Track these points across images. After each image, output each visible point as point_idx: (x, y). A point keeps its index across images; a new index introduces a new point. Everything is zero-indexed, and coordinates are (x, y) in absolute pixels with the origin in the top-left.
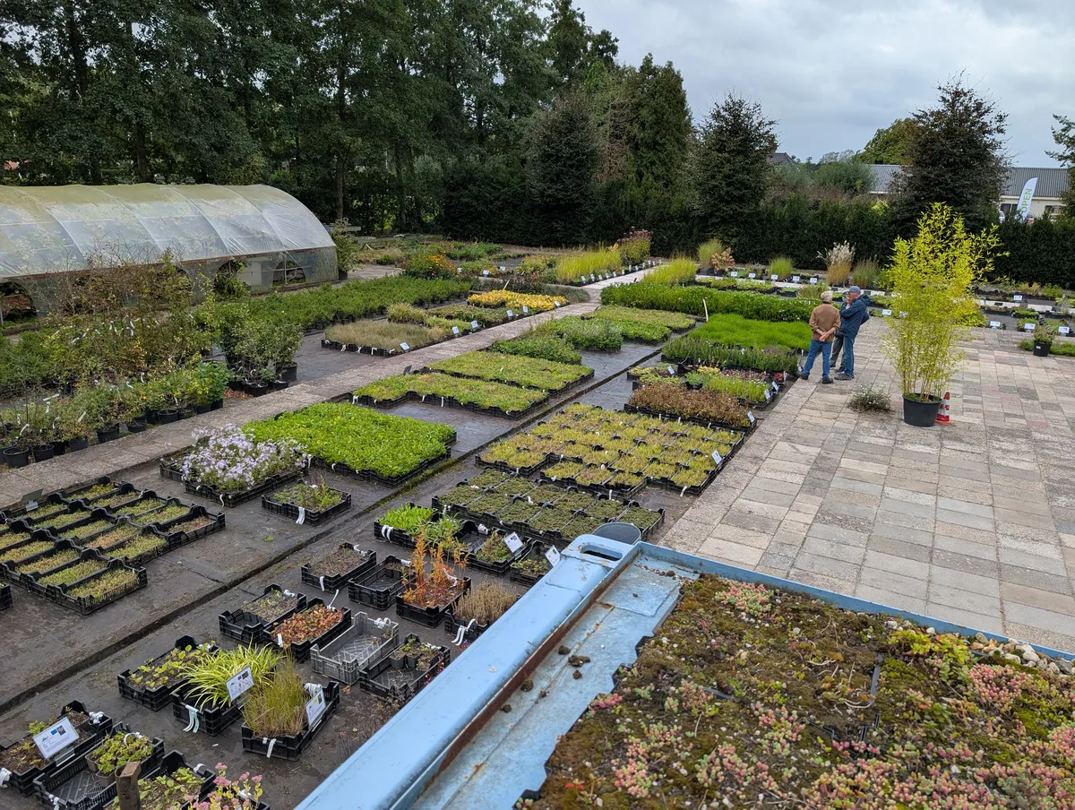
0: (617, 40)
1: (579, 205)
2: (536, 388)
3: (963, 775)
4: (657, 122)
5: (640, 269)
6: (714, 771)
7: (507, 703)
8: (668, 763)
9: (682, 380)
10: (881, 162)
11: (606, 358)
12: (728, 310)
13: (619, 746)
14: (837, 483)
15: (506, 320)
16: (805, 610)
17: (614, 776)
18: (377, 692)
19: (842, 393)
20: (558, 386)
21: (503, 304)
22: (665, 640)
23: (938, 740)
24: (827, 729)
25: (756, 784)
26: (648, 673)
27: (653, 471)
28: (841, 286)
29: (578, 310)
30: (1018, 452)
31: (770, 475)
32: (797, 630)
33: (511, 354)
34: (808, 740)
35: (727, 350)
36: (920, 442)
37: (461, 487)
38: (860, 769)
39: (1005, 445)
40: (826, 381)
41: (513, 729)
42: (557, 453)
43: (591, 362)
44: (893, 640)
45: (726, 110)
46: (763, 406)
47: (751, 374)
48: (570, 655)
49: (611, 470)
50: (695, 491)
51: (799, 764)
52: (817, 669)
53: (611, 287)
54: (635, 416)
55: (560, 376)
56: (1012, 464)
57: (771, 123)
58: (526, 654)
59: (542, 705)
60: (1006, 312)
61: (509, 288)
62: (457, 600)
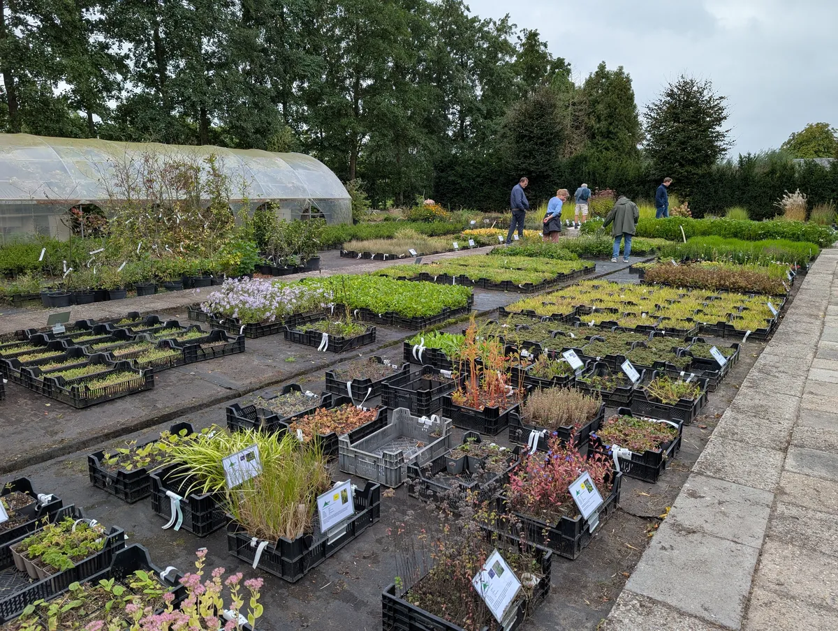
0: (569, 64)
1: (548, 176)
2: (543, 272)
4: (610, 116)
11: (601, 263)
15: (498, 243)
20: (566, 271)
21: (493, 235)
27: (704, 319)
33: (511, 255)
42: (587, 306)
49: (654, 317)
50: (761, 336)
54: (657, 287)
55: (564, 266)
57: (721, 98)
61: (497, 226)
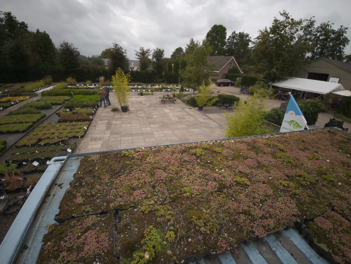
2: (28, 122)
3: (136, 171)
5: (51, 86)
6: (95, 191)
7: (45, 201)
8: (86, 194)
9: (72, 112)
10: (105, 58)
11: (48, 111)
12: (79, 94)
13: (74, 197)
14: (113, 127)
15: (12, 105)
16: (107, 155)
17: (75, 202)
18: (9, 214)
19: (109, 108)
20: (35, 120)
21: (9, 101)
22: (79, 172)
23: (132, 168)
24: (114, 174)
25: (104, 189)
26: (77, 180)
27: (70, 135)
28: (103, 86)
29: (35, 99)
30: (142, 113)
31: (99, 128)
32: (106, 160)
33: (17, 114)
34: (112, 177)
35: (81, 103)
36: (126, 115)
37: (13, 155)
38: (121, 178)
39: (140, 112)
40: (105, 106)
41: (49, 205)
42: (41, 138)
43: (44, 112)
44: (123, 155)
45: (64, 44)
46: (93, 114)
47: (88, 108)
48: (58, 185)
49: (59, 138)
50: (82, 137)
51: (110, 182)
52: (111, 165)
53: (44, 91)
54: (61, 123)
55: (35, 118)
56: (141, 116)
57: (77, 48)
58: (46, 189)
59: (54, 197)
60: (135, 88)
61: (10, 96)
62: (24, 183)
